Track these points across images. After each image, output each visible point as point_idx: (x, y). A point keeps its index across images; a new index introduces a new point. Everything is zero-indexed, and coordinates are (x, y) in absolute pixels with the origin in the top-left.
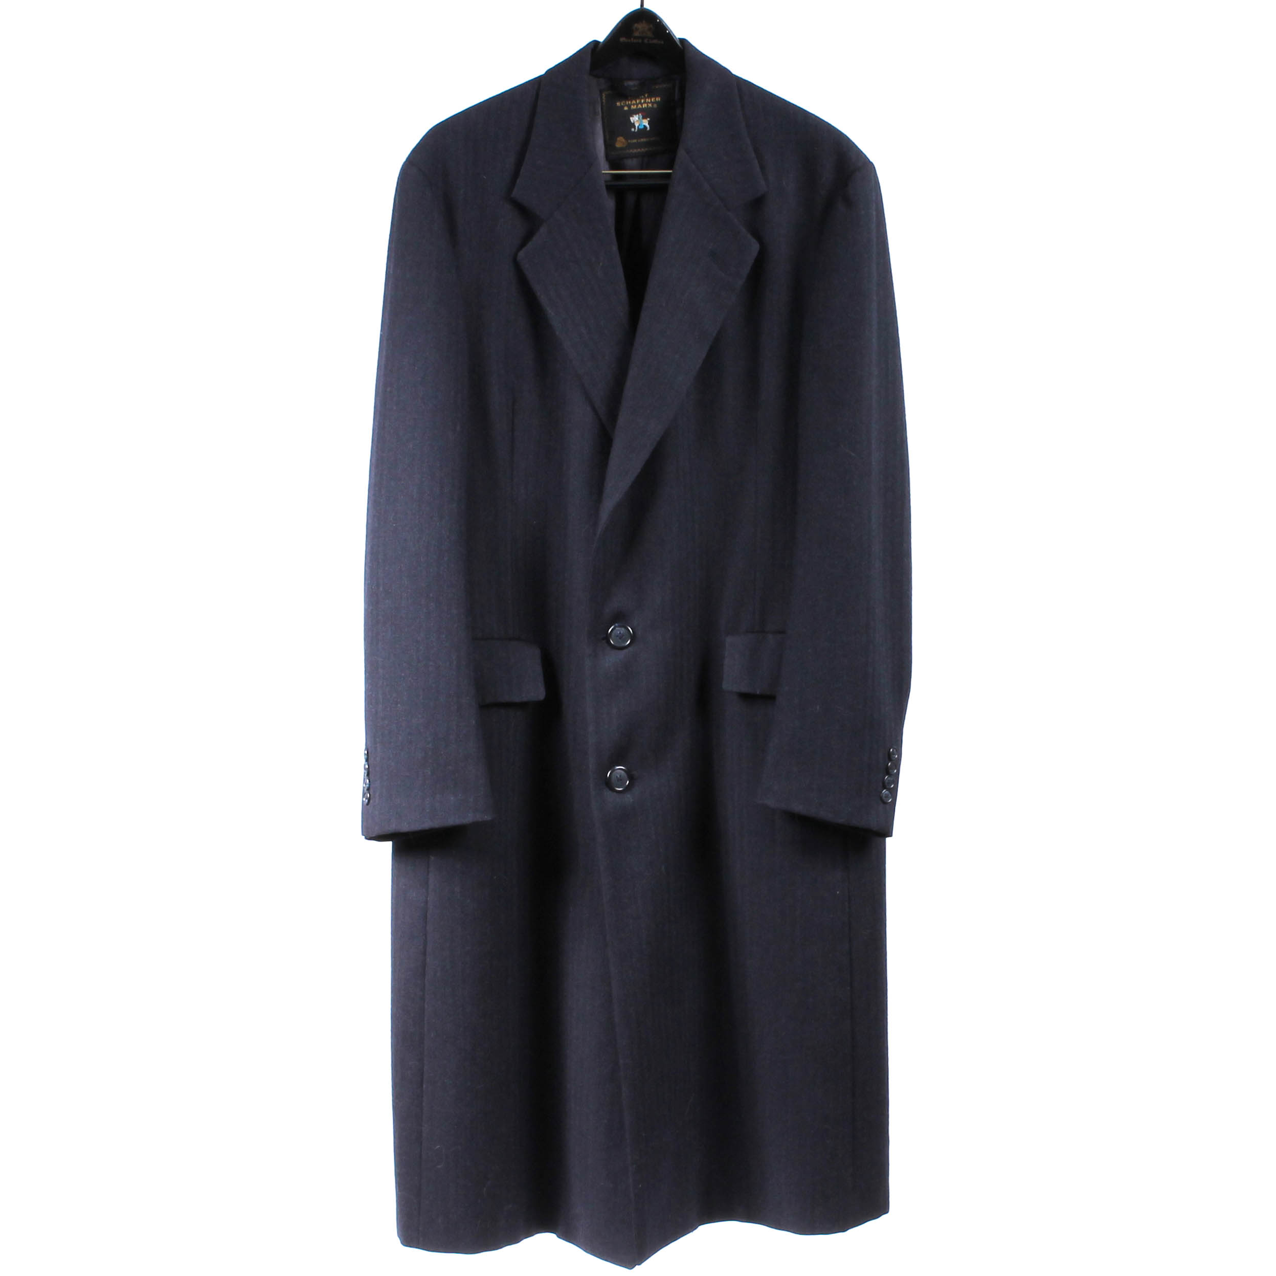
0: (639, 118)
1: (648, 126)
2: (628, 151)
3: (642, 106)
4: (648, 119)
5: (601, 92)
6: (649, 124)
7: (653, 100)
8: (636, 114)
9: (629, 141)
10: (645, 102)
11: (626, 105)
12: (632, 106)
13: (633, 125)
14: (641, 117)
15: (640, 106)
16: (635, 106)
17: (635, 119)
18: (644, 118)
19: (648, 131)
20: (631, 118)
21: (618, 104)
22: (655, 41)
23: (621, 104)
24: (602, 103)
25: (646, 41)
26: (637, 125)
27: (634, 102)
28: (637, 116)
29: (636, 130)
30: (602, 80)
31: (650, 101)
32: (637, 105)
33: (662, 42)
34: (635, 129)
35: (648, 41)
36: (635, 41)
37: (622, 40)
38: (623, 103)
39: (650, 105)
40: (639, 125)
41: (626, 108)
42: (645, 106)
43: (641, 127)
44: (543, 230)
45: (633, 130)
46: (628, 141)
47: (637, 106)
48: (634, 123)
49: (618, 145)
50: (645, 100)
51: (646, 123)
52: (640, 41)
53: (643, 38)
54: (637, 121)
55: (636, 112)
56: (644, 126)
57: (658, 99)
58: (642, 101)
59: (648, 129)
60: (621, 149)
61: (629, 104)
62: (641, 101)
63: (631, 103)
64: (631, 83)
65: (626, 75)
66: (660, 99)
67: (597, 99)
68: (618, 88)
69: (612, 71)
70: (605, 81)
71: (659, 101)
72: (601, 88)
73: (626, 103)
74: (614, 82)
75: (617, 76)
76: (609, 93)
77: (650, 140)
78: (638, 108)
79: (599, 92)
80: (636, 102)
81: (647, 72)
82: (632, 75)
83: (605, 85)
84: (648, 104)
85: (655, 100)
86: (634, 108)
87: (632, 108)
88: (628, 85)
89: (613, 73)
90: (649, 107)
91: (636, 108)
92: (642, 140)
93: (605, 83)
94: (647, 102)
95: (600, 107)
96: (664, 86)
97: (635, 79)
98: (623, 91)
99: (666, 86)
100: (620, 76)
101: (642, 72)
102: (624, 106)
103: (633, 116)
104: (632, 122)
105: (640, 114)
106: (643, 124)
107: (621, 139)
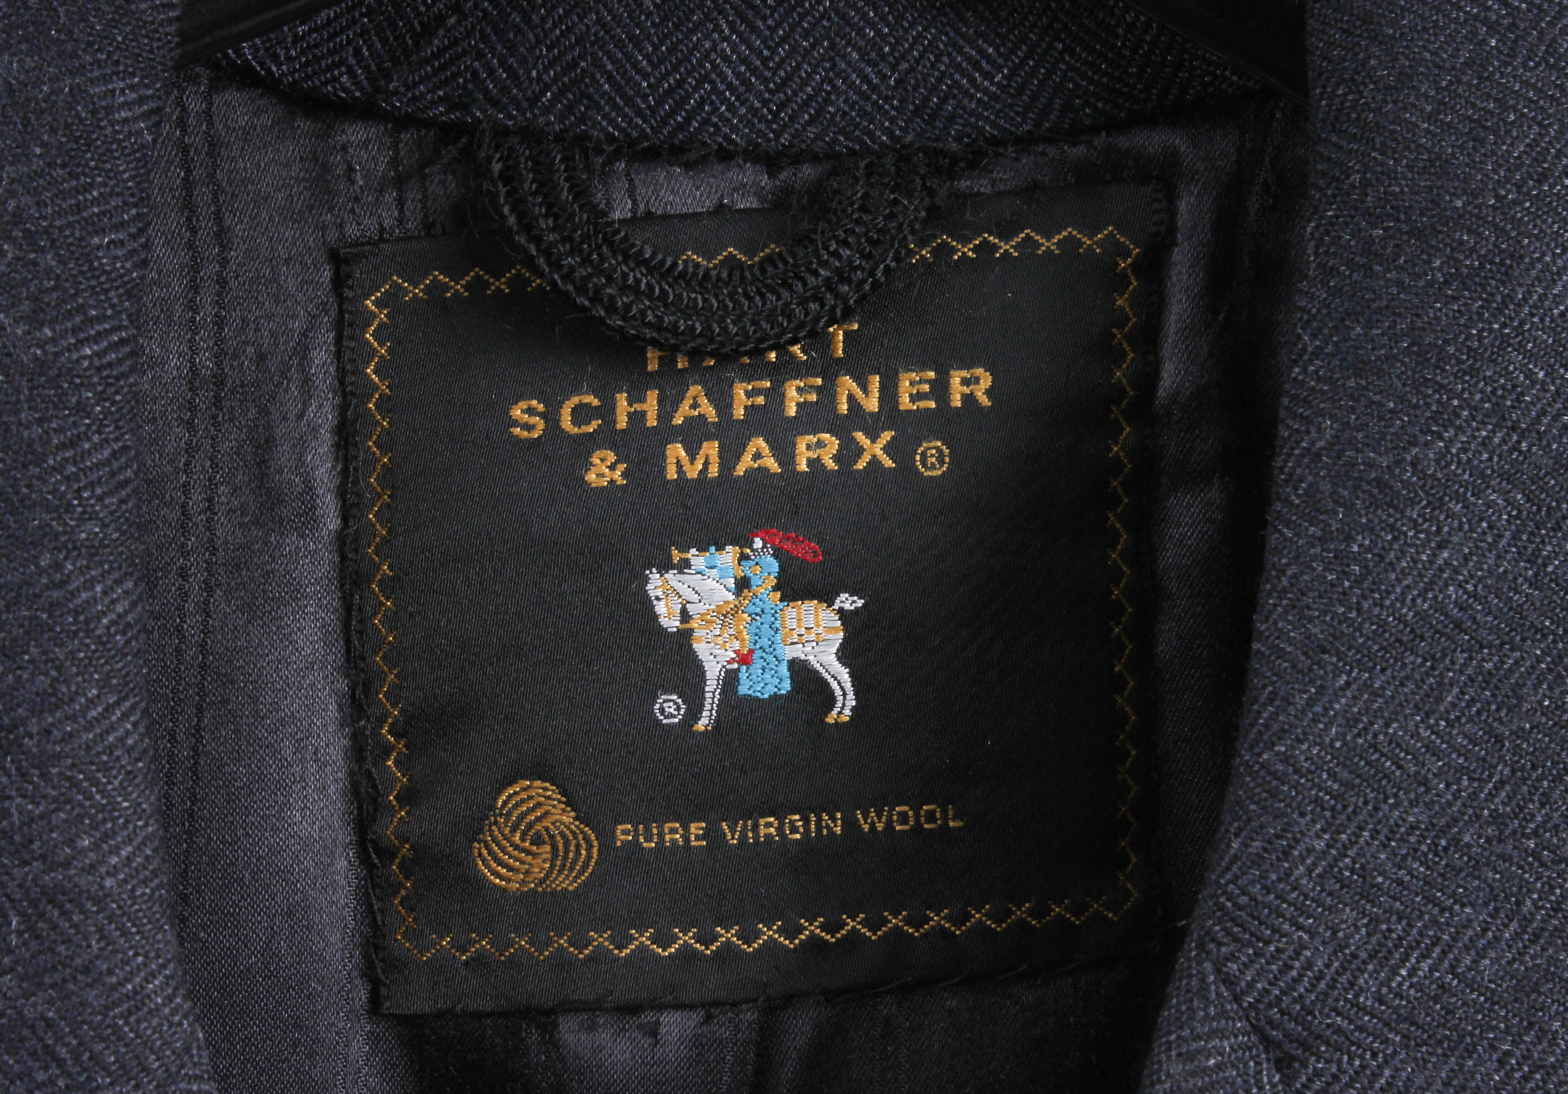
0: (742, 584)
1: (840, 676)
2: (601, 939)
3: (786, 455)
4: (848, 602)
5: (346, 267)
6: (844, 655)
7: (910, 386)
8: (710, 541)
9: (623, 833)
10: (817, 416)
11: (607, 437)
12: (677, 451)
13: (675, 659)
14: (765, 569)
15: (757, 453)
16: (711, 449)
18: (794, 585)
19: (837, 723)
20: (655, 584)
21: (525, 416)
23: (551, 418)
24: (350, 390)
26: (715, 654)
27: (697, 402)
28: (729, 555)
29: (703, 723)
30: (365, 150)
31: (872, 404)
32: (732, 439)
34: (694, 712)
38: (581, 414)
39: (875, 449)
40: (745, 659)
41: (604, 469)
42: (815, 450)
43: (767, 682)
45: (669, 709)
46: (606, 838)
47: (729, 457)
48: (685, 636)
49: (517, 867)
50: (828, 393)
51: (814, 634)
54: (726, 615)
55: (716, 516)
56: (798, 668)
57: (972, 385)
58: (793, 396)
59: (843, 707)
61: (637, 418)
62: (776, 396)
63: (665, 415)
64: (677, 191)
65: (629, 101)
66: (986, 380)
67: (303, 352)
68: (537, 240)
69: (480, 55)
70: (395, 162)
71: (984, 401)
72: (352, 231)
73: (607, 411)
74: (497, 167)
75: (534, 101)
76: (435, 289)
77: (850, 824)
78: (740, 470)
79: (327, 274)
80: (723, 403)
81: (866, 79)
82: (701, 103)
83: (401, 202)
84: (860, 436)
85: (940, 388)
86: (692, 472)
87: (672, 473)
88: (649, 215)
89: (491, 72)
90: (861, 465)
91: (714, 471)
92: (768, 827)
93: (400, 182)
94: (844, 408)
95: (326, 436)
96: (1047, 244)
97: (726, 156)
98: (582, 272)
99: (1069, 244)
100: (570, 108)
101: (805, 83)
102: (583, 447)
103: (676, 556)
104: (664, 622)
105: (758, 543)
106: (789, 653)
107: (540, 802)
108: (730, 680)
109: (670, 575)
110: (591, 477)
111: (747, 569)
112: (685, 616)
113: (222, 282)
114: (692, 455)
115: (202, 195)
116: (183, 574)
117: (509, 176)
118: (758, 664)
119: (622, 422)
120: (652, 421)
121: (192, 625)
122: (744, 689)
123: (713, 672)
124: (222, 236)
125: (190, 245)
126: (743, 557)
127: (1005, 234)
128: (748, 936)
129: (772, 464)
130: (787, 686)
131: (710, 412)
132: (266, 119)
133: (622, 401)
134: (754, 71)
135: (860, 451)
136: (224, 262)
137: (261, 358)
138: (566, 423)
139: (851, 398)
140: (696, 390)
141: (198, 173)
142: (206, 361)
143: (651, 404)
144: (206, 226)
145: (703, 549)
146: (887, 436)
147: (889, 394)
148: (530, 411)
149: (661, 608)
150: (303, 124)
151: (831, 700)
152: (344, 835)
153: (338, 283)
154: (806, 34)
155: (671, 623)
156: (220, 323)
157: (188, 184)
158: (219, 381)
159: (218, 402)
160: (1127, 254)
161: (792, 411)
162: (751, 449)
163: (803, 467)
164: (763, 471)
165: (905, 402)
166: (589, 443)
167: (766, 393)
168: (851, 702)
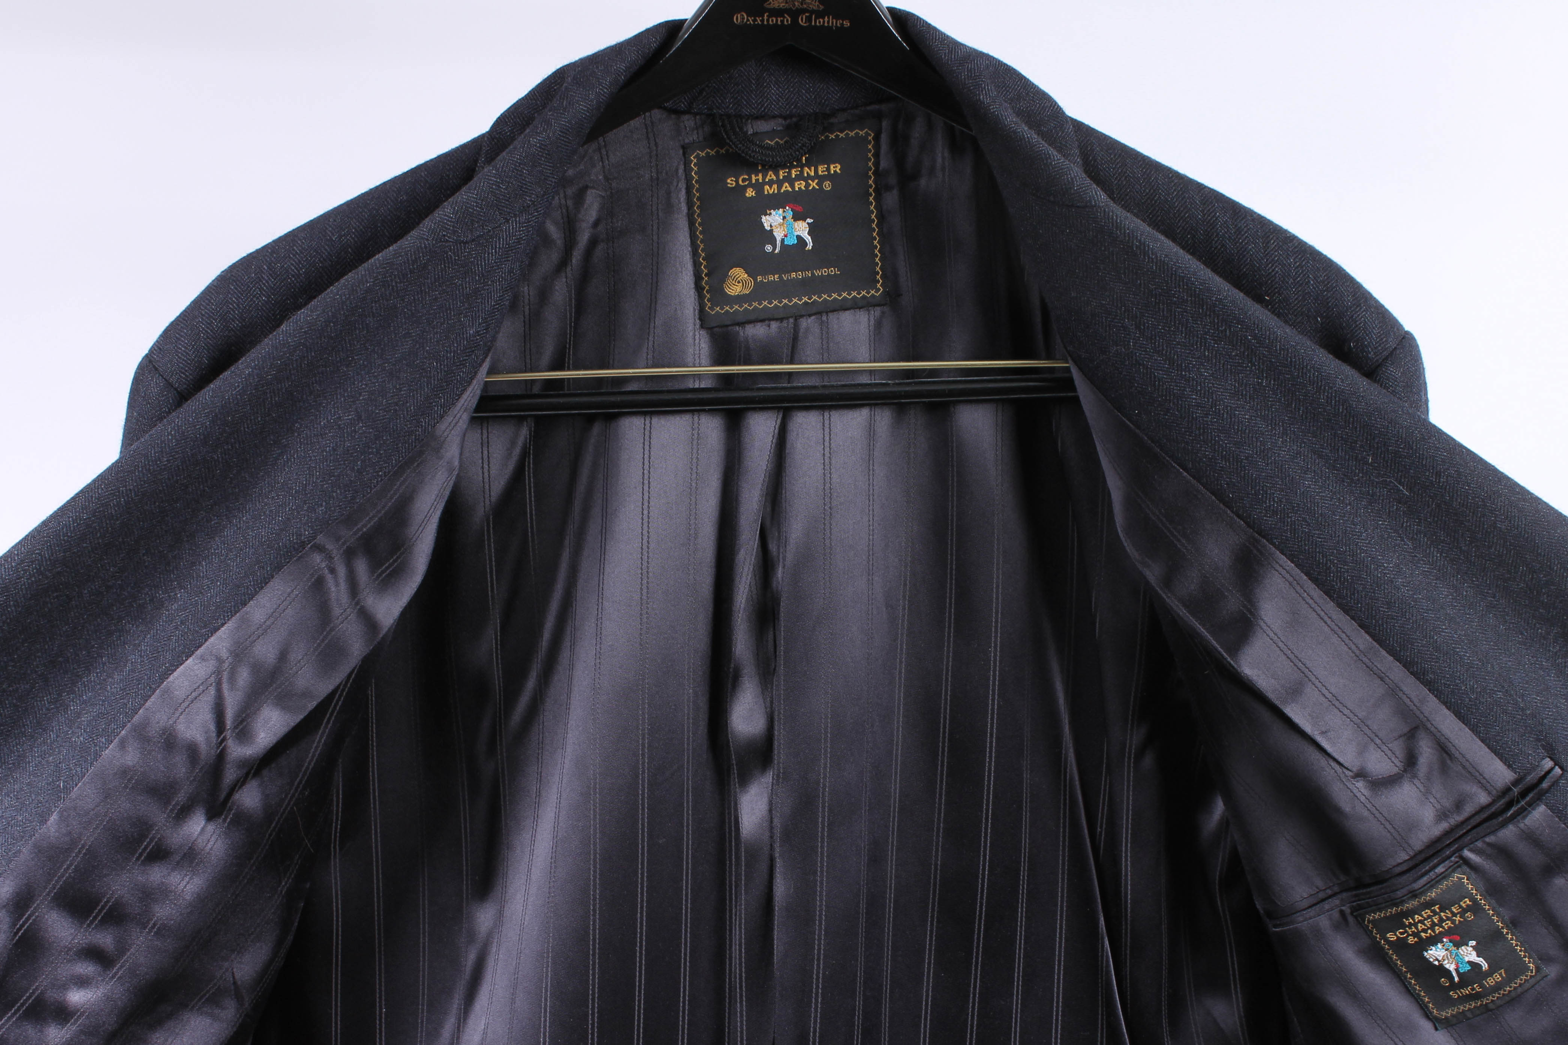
0: (784, 218)
1: (808, 239)
2: (756, 304)
3: (792, 186)
4: (809, 221)
5: (686, 150)
6: (809, 234)
7: (821, 169)
8: (776, 208)
9: (759, 278)
10: (800, 177)
11: (751, 185)
12: (767, 187)
13: (769, 236)
14: (790, 214)
15: (786, 187)
16: (775, 186)
17: (774, 220)
18: (797, 217)
19: (808, 250)
20: (764, 219)
21: (731, 182)
22: (828, 21)
23: (737, 182)
24: (688, 179)
25: (802, 21)
26: (779, 235)
27: (771, 176)
28: (781, 211)
29: (777, 251)
30: (688, 121)
31: (812, 174)
32: (780, 184)
33: (847, 24)
34: (774, 248)
35: (809, 19)
36: (773, 21)
37: (739, 18)
38: (744, 180)
39: (814, 184)
40: (786, 236)
41: (750, 193)
42: (800, 185)
43: (791, 241)
45: (769, 248)
47: (779, 188)
48: (771, 231)
49: (734, 289)
50: (802, 172)
51: (802, 229)
52: (788, 20)
53: (795, 14)
54: (780, 225)
55: (777, 202)
56: (798, 237)
57: (836, 168)
58: (794, 173)
59: (810, 246)
60: (739, 299)
61: (757, 180)
62: (790, 173)
63: (764, 179)
64: (763, 126)
65: (750, 106)
66: (839, 167)
67: (677, 170)
68: (731, 141)
69: (714, 97)
70: (696, 123)
71: (839, 172)
72: (687, 141)
73: (750, 179)
74: (720, 124)
75: (728, 107)
76: (708, 153)
77: (813, 274)
78: (782, 191)
79: (681, 152)
80: (777, 175)
81: (807, 97)
82: (767, 106)
83: (698, 134)
84: (810, 181)
85: (828, 169)
86: (771, 192)
87: (766, 193)
88: (757, 133)
89: (717, 101)
90: (810, 188)
91: (776, 192)
92: (793, 275)
93: (697, 129)
94: (806, 175)
95: (683, 192)
96: (852, 134)
97: (774, 117)
98: (742, 148)
99: (857, 134)
100: (736, 108)
101: (792, 98)
102: (745, 188)
103: (768, 212)
104: (766, 228)
105: (787, 208)
106: (796, 234)
107: (739, 273)
108: (783, 240)
109: (767, 217)
110: (747, 195)
111: (785, 214)
112: (771, 226)
113: (657, 155)
114: (771, 188)
115: (651, 135)
116: (652, 226)
117: (723, 126)
118: (789, 237)
119: (754, 181)
120: (761, 181)
121: (655, 238)
122: (786, 243)
123: (779, 239)
124: (656, 145)
125: (649, 147)
126: (784, 211)
127: (842, 132)
128: (790, 301)
129: (790, 189)
130: (796, 241)
131: (775, 178)
132: (664, 116)
133: (753, 176)
134: (780, 96)
135: (810, 185)
136: (657, 151)
137: (667, 173)
138: (741, 183)
139: (807, 173)
140: (770, 173)
141: (650, 130)
142: (654, 175)
143: (760, 177)
144: (652, 143)
145: (774, 210)
146: (816, 181)
147: (816, 171)
148: (732, 180)
149: (765, 225)
150: (673, 116)
151: (806, 244)
152: (693, 286)
153: (684, 154)
154: (792, 87)
155: (768, 228)
156: (657, 165)
157: (647, 133)
158: (658, 179)
159: (658, 184)
160: (870, 135)
161: (794, 176)
162: (785, 186)
163: (797, 189)
164: (788, 191)
165: (820, 173)
166: (745, 187)
167: (787, 172)
168: (812, 245)
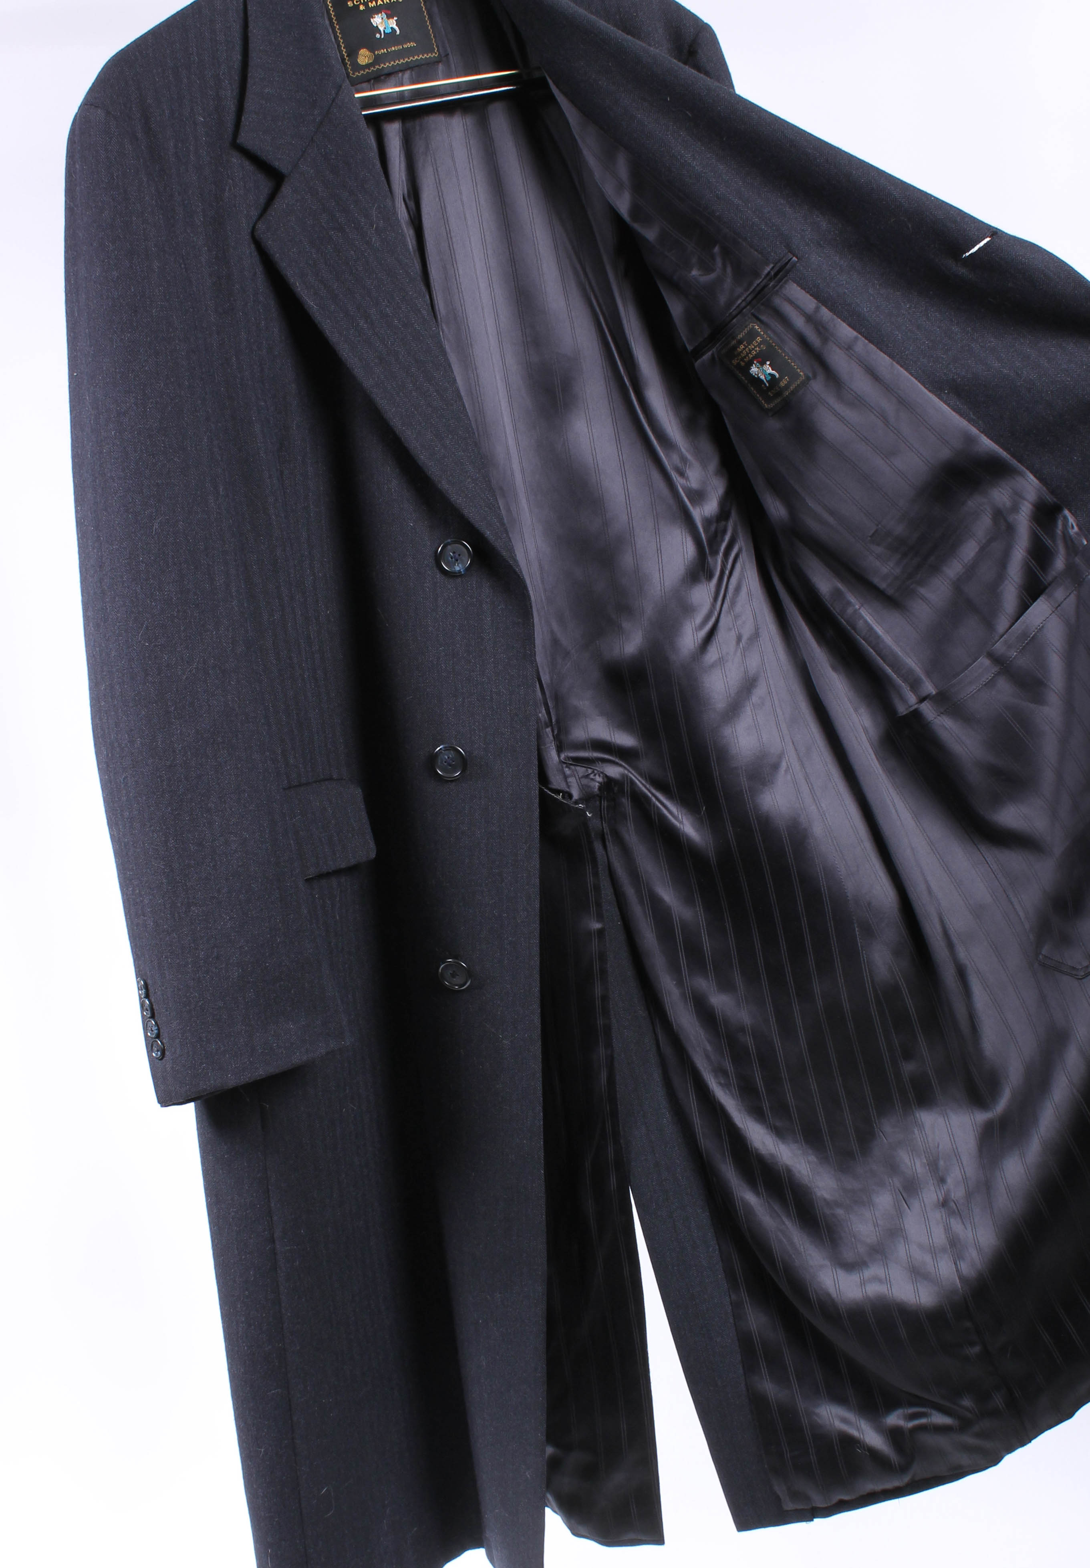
0: (382, 18)
1: (397, 28)
2: (377, 67)
4: (396, 18)
6: (397, 25)
8: (377, 14)
9: (376, 53)
11: (361, 3)
12: (370, 4)
13: (377, 30)
14: (385, 16)
15: (380, 2)
16: (374, 3)
17: (377, 20)
18: (389, 17)
19: (398, 34)
20: (372, 20)
21: (350, 3)
26: (382, 29)
28: (380, 15)
29: (382, 37)
32: (376, 1)
34: (381, 35)
38: (357, 2)
40: (385, 28)
41: (362, 8)
42: (386, 1)
43: (389, 31)
44: (286, 189)
45: (378, 36)
46: (374, 54)
47: (376, 3)
48: (377, 27)
49: (363, 60)
51: (393, 23)
54: (382, 23)
55: (378, 10)
56: (392, 28)
59: (398, 32)
60: (368, 66)
61: (364, 1)
73: (360, 1)
77: (403, 47)
78: (378, 4)
86: (373, 6)
87: (370, 6)
91: (375, 5)
92: (393, 48)
102: (358, 6)
103: (374, 16)
105: (383, 13)
106: (391, 26)
107: (363, 51)
108: (384, 31)
109: (374, 19)
112: (377, 24)
114: (372, 4)
118: (387, 28)
120: (366, 1)
122: (386, 32)
126: (382, 15)
128: (395, 63)
129: (382, 3)
130: (391, 30)
138: (355, 3)
149: (373, 24)
151: (396, 32)
155: (375, 25)
163: (386, 3)
168: (399, 31)
